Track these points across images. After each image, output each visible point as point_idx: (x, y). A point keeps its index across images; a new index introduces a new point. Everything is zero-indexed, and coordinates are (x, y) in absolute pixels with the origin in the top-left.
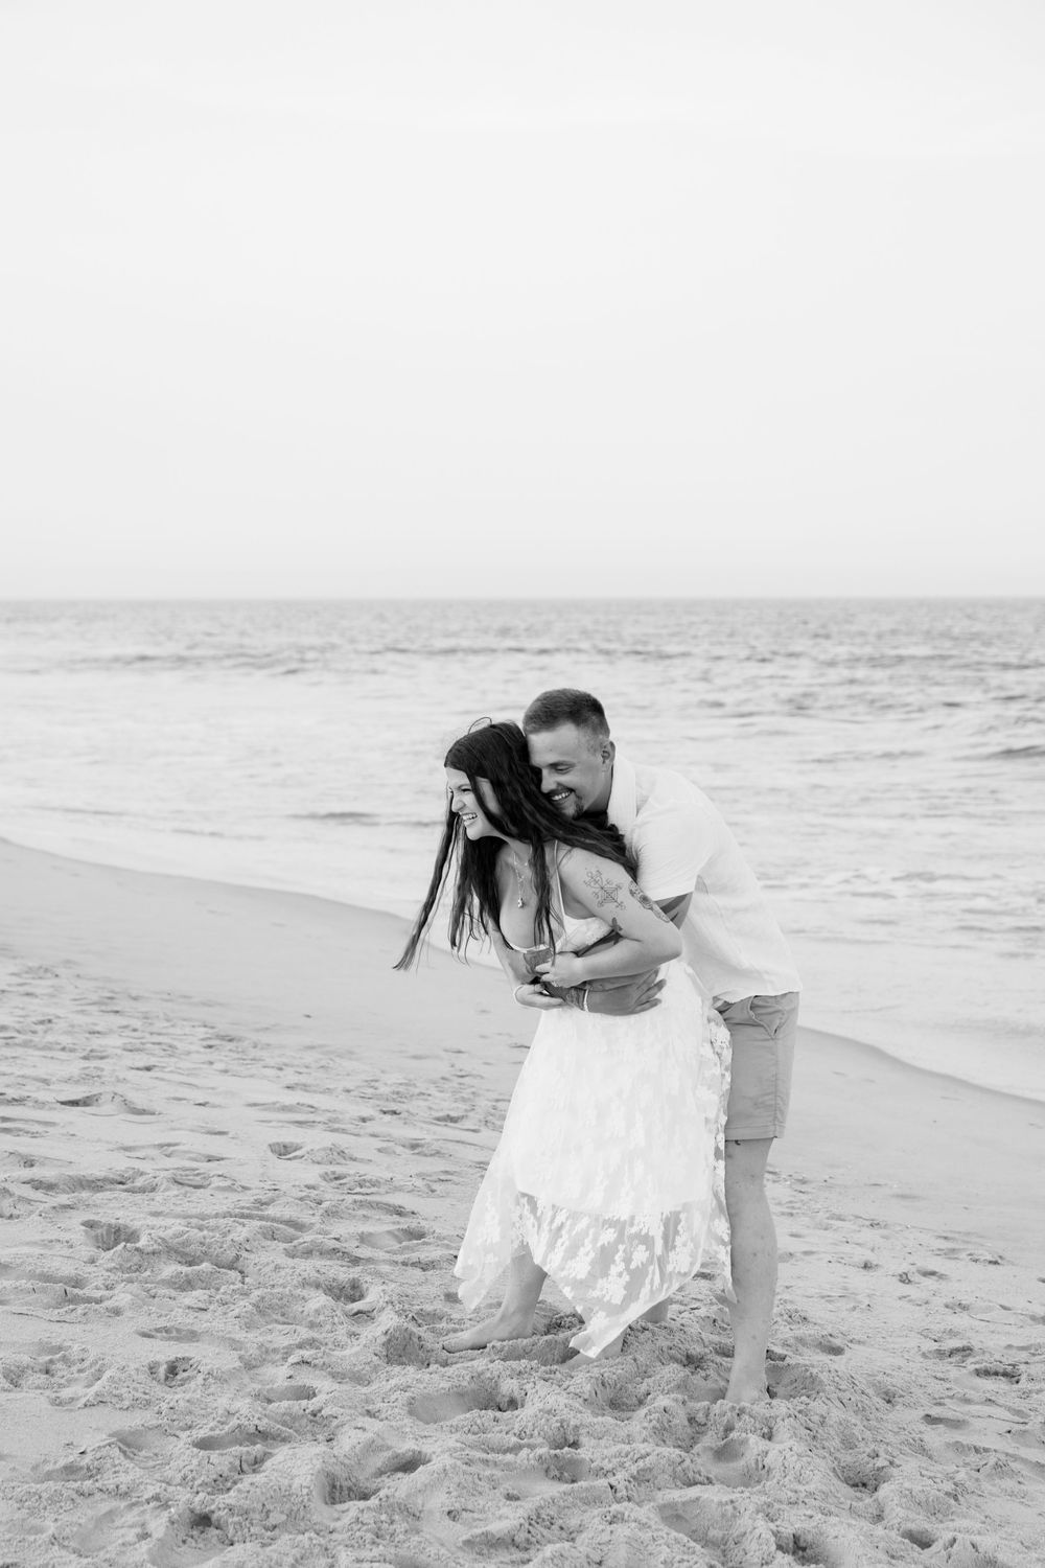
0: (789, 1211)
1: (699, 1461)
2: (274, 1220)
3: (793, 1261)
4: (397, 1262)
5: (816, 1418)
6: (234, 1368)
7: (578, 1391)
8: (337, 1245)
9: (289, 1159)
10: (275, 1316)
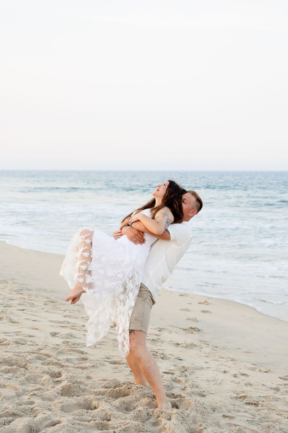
0: (207, 355)
1: (146, 426)
2: (42, 354)
3: (202, 370)
4: (75, 367)
5: (186, 415)
6: (13, 396)
7: (115, 405)
8: (57, 361)
9: (55, 337)
10: (32, 382)
